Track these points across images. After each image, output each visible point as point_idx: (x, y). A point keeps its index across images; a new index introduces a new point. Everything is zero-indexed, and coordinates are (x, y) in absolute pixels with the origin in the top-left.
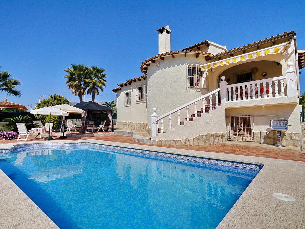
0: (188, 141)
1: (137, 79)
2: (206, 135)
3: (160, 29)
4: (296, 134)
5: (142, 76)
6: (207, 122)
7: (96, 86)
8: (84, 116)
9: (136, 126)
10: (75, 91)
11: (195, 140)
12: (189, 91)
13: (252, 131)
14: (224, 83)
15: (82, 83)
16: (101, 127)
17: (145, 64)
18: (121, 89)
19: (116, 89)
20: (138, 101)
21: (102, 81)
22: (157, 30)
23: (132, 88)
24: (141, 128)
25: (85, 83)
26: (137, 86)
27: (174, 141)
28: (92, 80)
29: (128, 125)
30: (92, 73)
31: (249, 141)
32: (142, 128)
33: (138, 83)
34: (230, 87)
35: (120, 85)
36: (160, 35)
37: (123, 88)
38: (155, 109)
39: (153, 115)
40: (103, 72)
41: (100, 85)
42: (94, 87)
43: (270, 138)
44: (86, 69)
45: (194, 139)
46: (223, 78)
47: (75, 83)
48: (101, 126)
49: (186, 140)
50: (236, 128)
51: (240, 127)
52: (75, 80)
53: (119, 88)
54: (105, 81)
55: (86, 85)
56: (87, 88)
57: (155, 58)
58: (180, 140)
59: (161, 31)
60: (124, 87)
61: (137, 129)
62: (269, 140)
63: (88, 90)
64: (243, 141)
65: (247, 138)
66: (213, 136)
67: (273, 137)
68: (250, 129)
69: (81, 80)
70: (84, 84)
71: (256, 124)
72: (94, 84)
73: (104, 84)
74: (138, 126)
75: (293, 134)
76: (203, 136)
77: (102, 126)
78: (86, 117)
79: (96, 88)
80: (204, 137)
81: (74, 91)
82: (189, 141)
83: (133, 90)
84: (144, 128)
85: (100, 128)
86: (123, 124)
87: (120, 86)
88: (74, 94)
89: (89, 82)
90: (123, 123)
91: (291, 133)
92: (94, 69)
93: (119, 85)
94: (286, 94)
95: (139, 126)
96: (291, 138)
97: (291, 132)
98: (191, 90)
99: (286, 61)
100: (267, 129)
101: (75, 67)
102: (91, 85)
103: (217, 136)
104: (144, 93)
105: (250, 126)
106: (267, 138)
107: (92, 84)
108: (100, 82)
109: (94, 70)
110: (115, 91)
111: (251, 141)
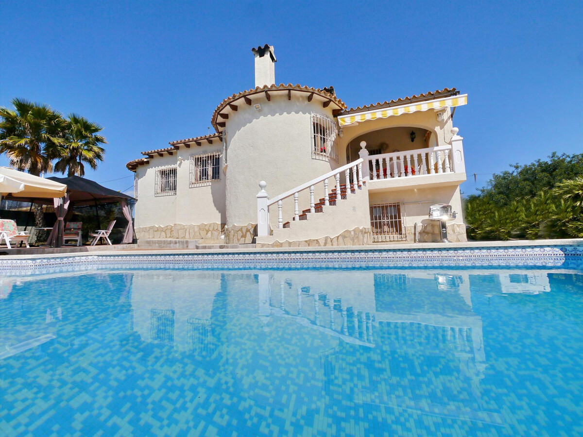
0: (329, 240)
1: (195, 141)
2: (354, 230)
3: (260, 48)
4: (460, 225)
5: (206, 136)
6: (354, 208)
7: (78, 158)
8: (61, 207)
9: (188, 230)
10: (21, 161)
11: (340, 239)
12: (316, 159)
13: (402, 225)
14: (364, 152)
15: (42, 146)
16: (104, 233)
17: (229, 104)
18: (148, 162)
19: (137, 160)
20: (195, 183)
21: (95, 149)
22: (254, 49)
23: (180, 157)
24: (200, 234)
25: (51, 145)
26: (192, 155)
27: (306, 241)
28: (70, 142)
29: (165, 232)
30: (69, 126)
31: (399, 240)
32: (203, 233)
33: (195, 149)
34: (374, 158)
35: (147, 155)
36: (257, 59)
37: (152, 161)
38: (263, 183)
39: (259, 195)
40: (97, 131)
41: (90, 155)
42: (72, 159)
43: (427, 233)
44: (54, 117)
45: (338, 236)
46: (363, 144)
47: (23, 142)
48: (104, 231)
49: (326, 239)
50: (380, 223)
51: (386, 220)
52: (21, 136)
53: (146, 160)
54: (102, 150)
55: (53, 151)
56: (53, 158)
57: (256, 93)
58: (317, 240)
59: (261, 52)
60: (157, 159)
61: (191, 236)
62: (426, 237)
63: (57, 165)
64: (390, 241)
65: (396, 236)
66: (361, 231)
67: (432, 232)
68: (400, 222)
69: (40, 140)
70: (46, 149)
71: (408, 215)
72: (75, 151)
73: (98, 156)
74: (194, 230)
75: (455, 225)
76: (350, 231)
77: (106, 233)
78: (66, 206)
79: (78, 161)
80: (352, 233)
81: (15, 160)
82: (331, 241)
83: (181, 162)
84: (207, 234)
85: (98, 236)
86: (151, 231)
87: (148, 157)
88: (16, 167)
89: (61, 146)
90: (151, 228)
91: (454, 225)
92: (76, 121)
93: (145, 154)
94: (452, 169)
95: (196, 229)
96: (454, 231)
97: (453, 223)
98: (317, 157)
99: (441, 129)
100: (423, 222)
101: (23, 108)
102: (66, 154)
103: (365, 233)
104: (207, 167)
105: (400, 218)
106: (424, 234)
107: (68, 150)
108: (90, 150)
109: (76, 123)
110: (133, 167)
111: (402, 241)
